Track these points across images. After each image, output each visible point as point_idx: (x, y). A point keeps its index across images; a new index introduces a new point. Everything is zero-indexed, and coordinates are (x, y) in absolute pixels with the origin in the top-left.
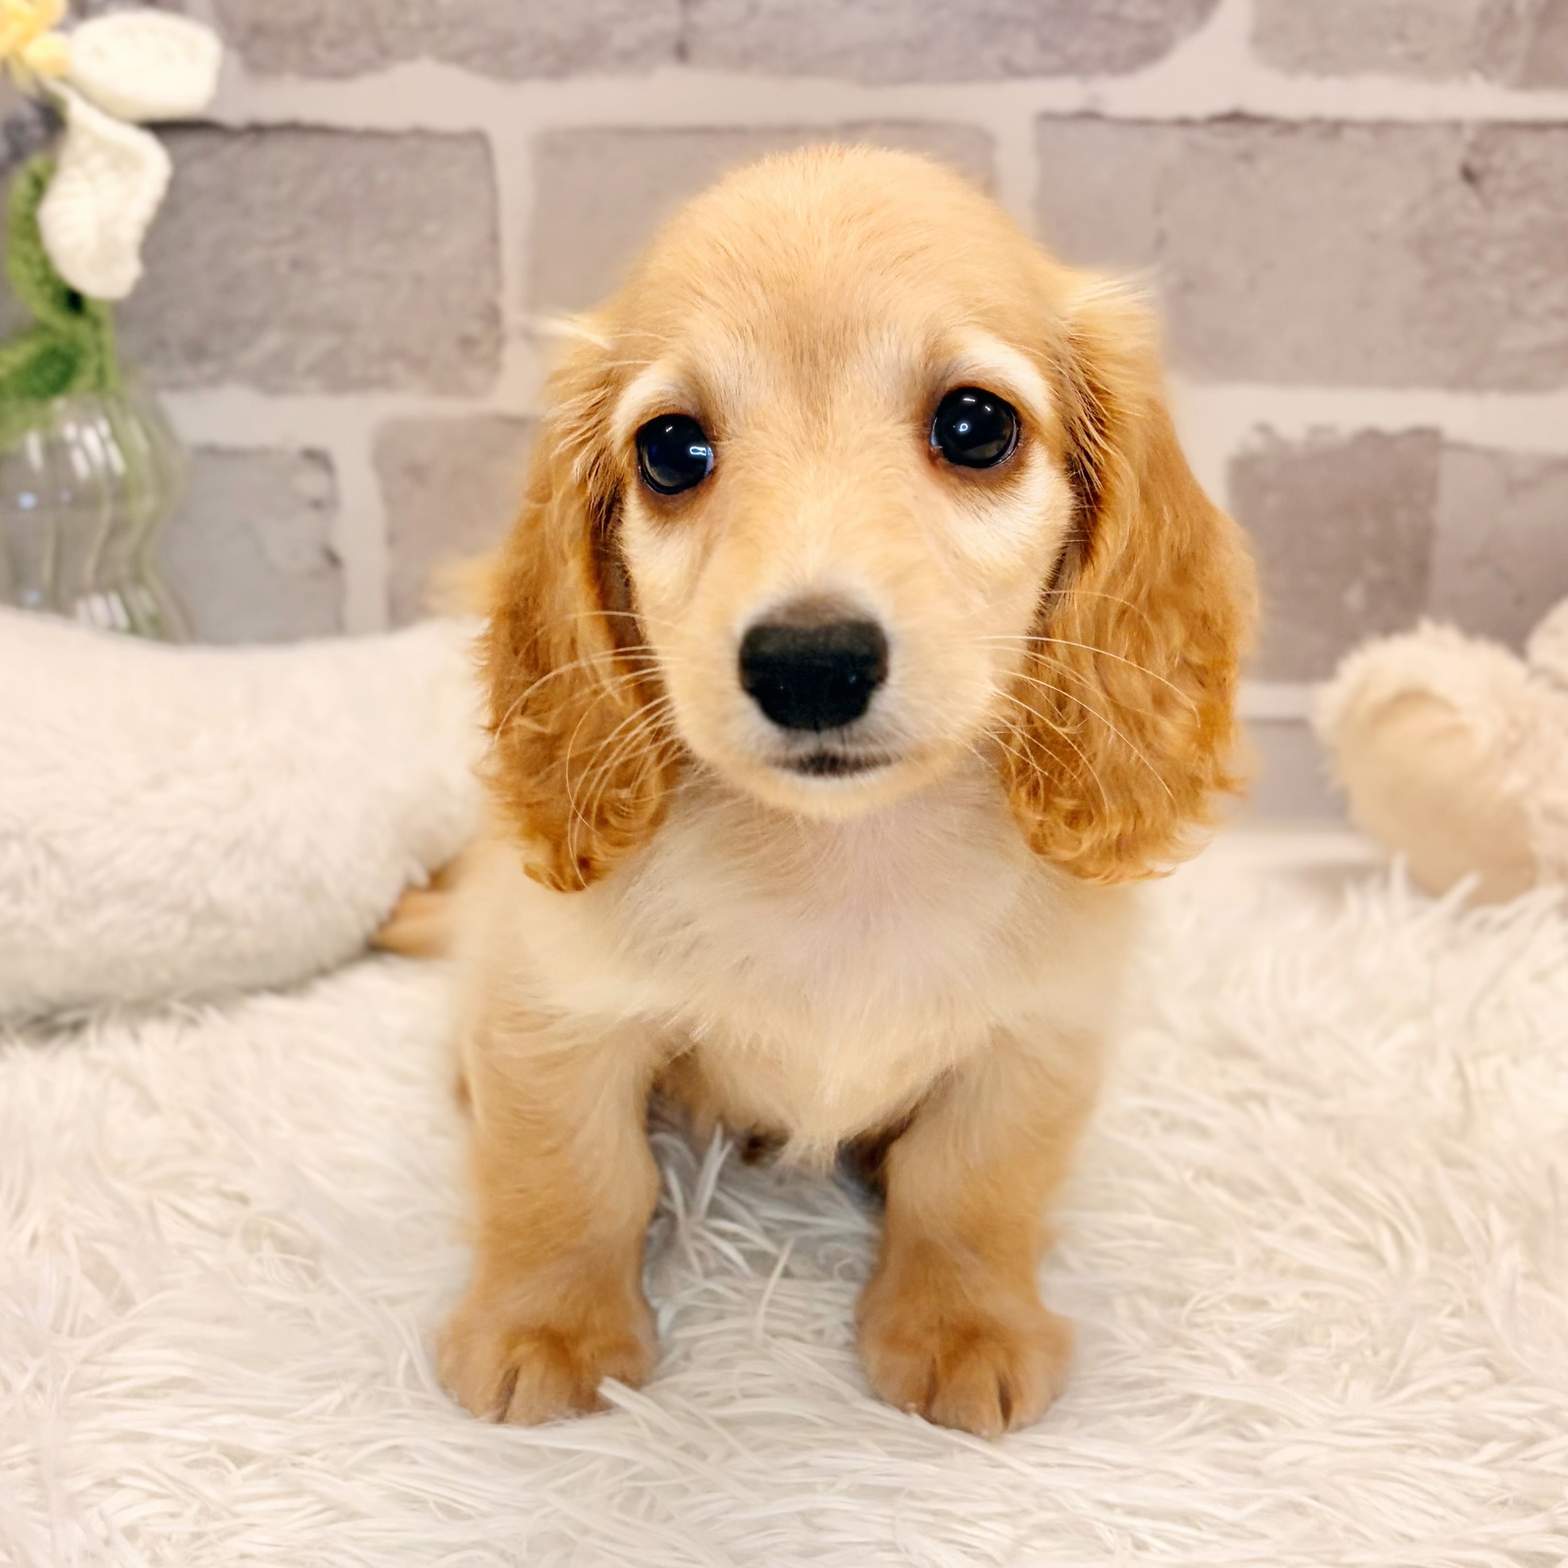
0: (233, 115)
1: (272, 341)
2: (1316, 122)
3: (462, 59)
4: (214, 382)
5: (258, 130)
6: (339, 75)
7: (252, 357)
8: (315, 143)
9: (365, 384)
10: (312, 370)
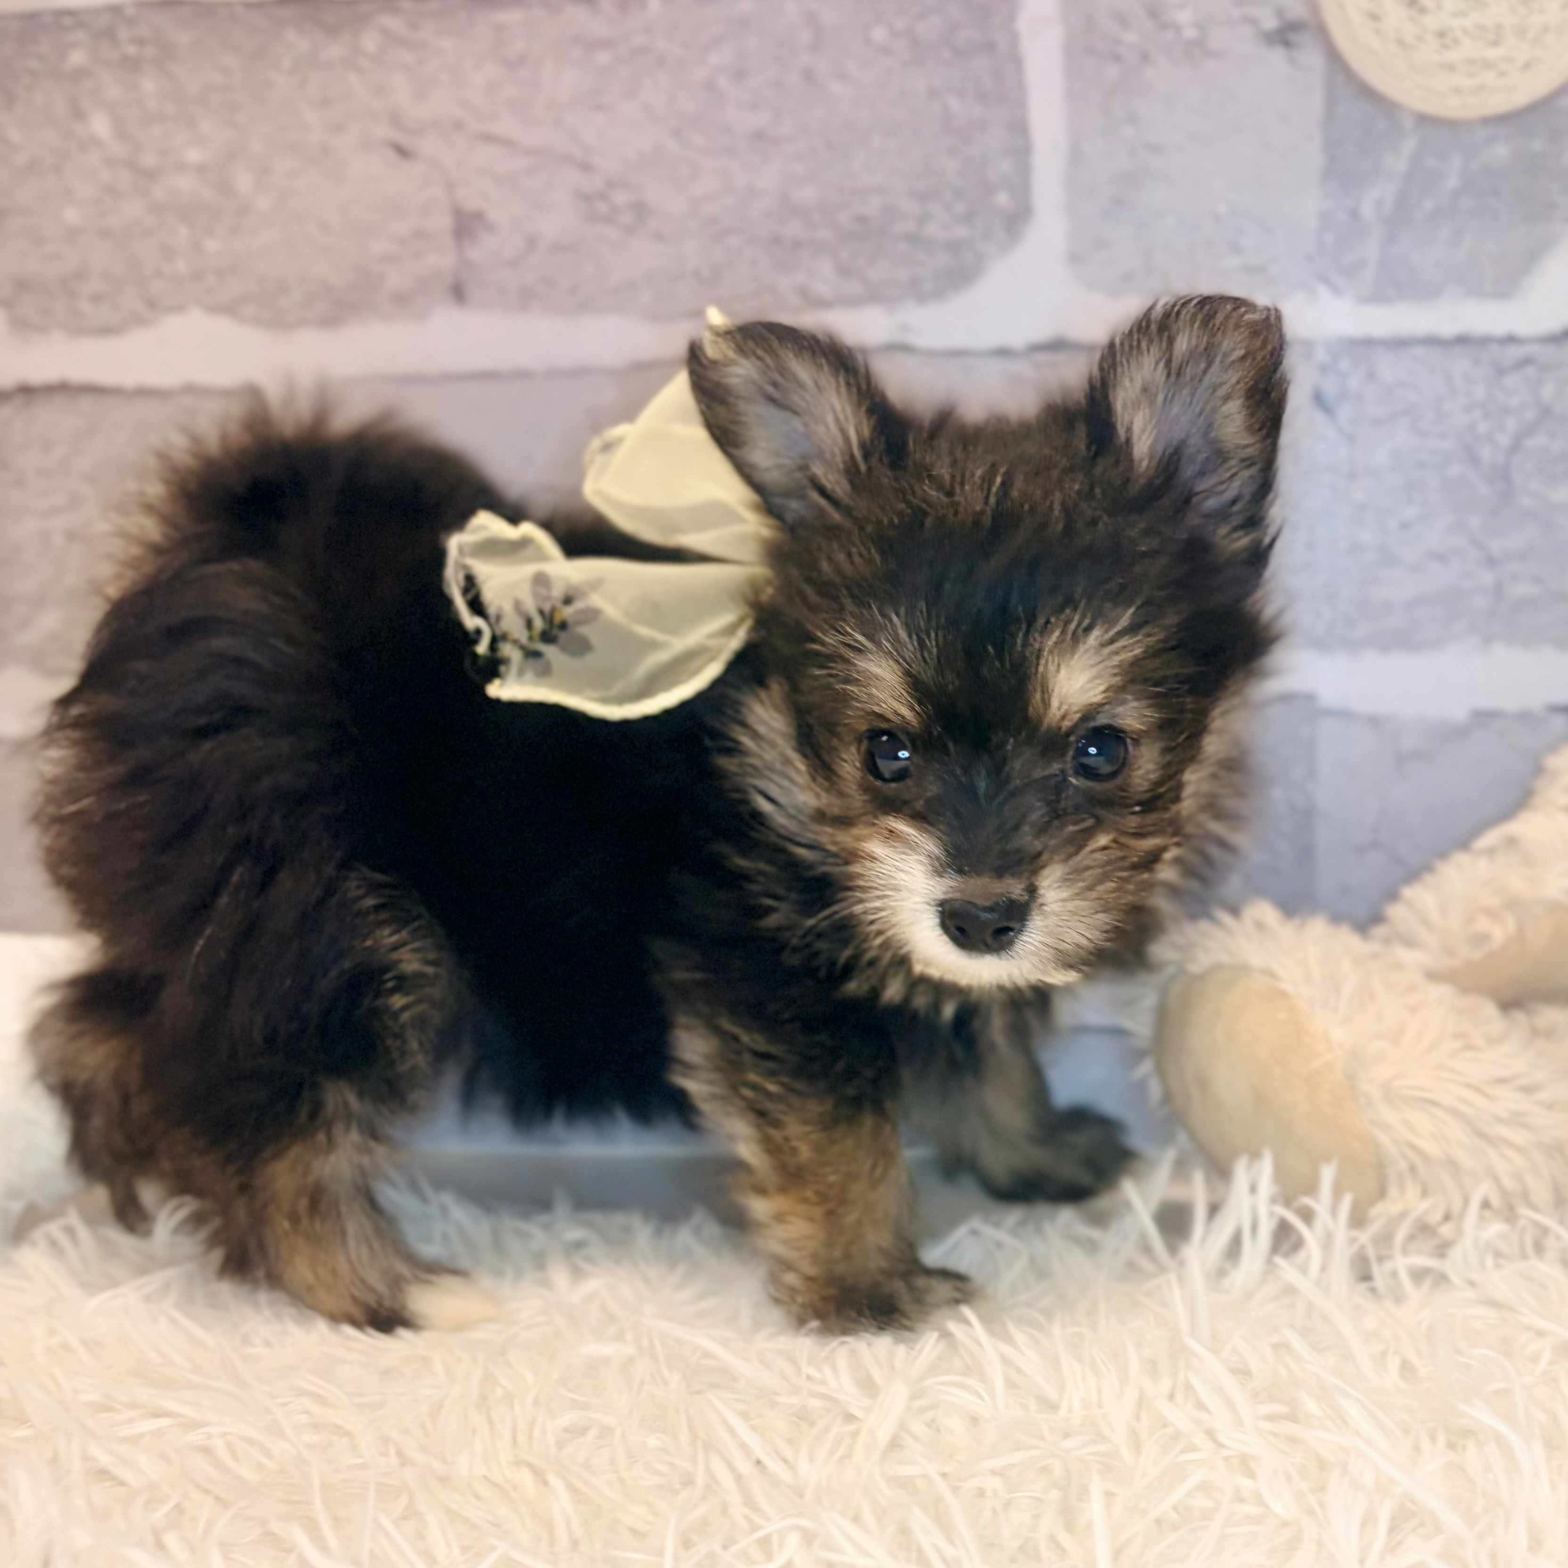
3: (231, 308)
6: (108, 331)
7: (30, 636)
8: (88, 404)
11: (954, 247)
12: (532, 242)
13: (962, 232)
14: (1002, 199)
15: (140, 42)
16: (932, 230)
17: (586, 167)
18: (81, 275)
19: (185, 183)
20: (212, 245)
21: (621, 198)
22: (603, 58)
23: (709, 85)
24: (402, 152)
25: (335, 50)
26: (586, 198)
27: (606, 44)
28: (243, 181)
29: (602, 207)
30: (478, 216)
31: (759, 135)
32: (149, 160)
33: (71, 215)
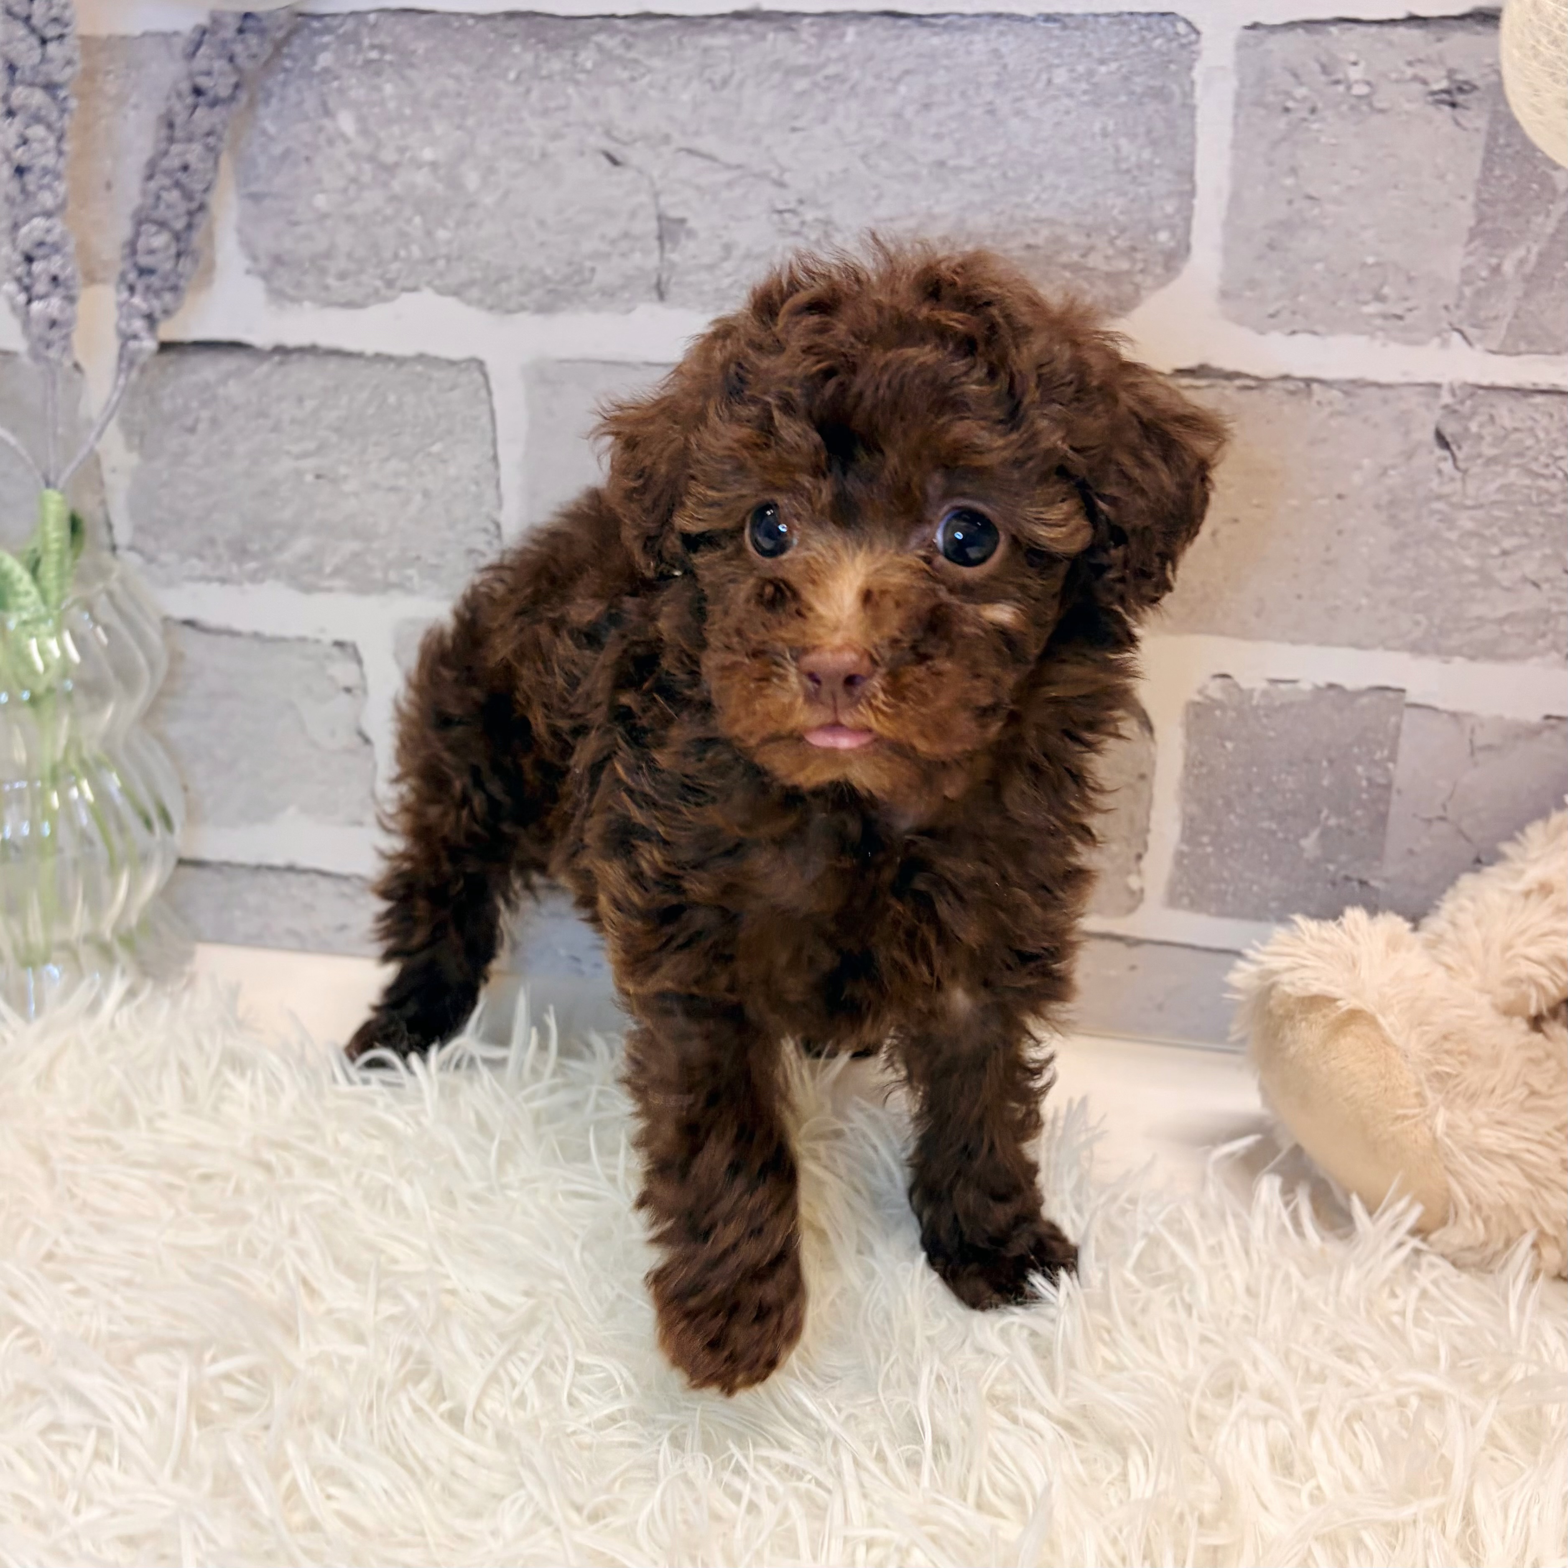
0: (261, 339)
1: (302, 544)
2: (1286, 378)
3: (457, 292)
4: (255, 578)
5: (281, 350)
6: (349, 304)
7: (286, 557)
8: (333, 364)
9: (387, 587)
10: (337, 572)
11: (1113, 277)
12: (728, 248)
13: (1124, 265)
14: (1163, 236)
15: (382, 49)
16: (1094, 260)
17: (781, 184)
18: (328, 255)
19: (421, 178)
20: (442, 234)
21: (810, 215)
22: (801, 84)
23: (898, 115)
24: (614, 162)
25: (556, 65)
26: (780, 212)
27: (804, 71)
28: (472, 180)
29: (793, 222)
30: (682, 221)
31: (942, 164)
32: (388, 156)
33: (321, 201)
